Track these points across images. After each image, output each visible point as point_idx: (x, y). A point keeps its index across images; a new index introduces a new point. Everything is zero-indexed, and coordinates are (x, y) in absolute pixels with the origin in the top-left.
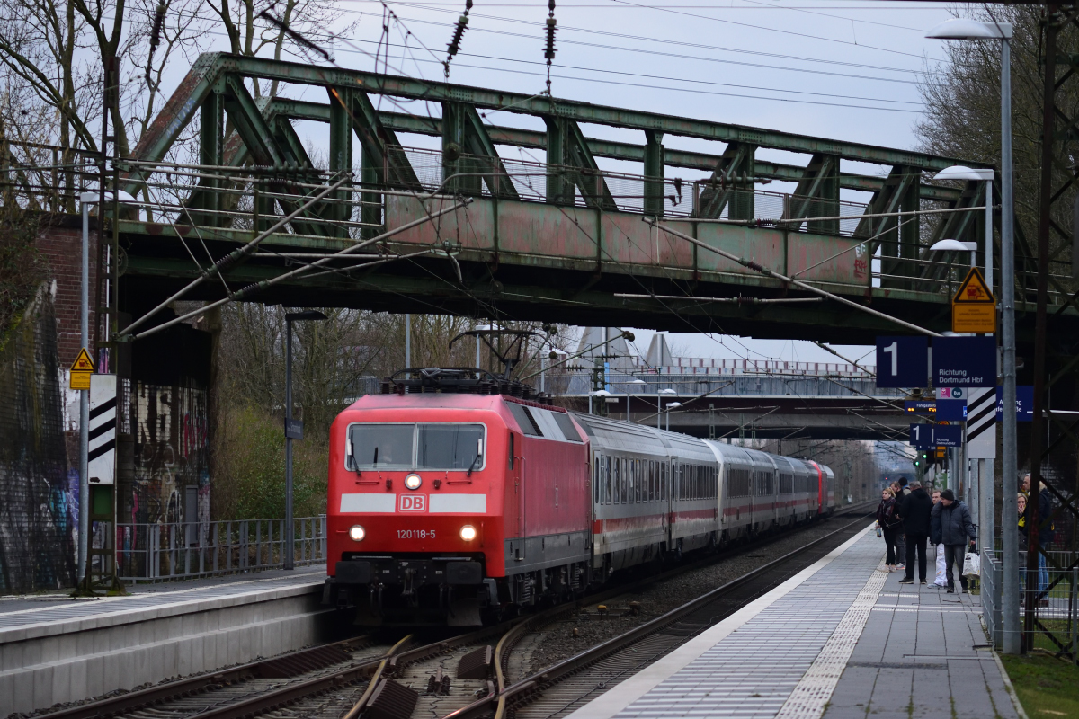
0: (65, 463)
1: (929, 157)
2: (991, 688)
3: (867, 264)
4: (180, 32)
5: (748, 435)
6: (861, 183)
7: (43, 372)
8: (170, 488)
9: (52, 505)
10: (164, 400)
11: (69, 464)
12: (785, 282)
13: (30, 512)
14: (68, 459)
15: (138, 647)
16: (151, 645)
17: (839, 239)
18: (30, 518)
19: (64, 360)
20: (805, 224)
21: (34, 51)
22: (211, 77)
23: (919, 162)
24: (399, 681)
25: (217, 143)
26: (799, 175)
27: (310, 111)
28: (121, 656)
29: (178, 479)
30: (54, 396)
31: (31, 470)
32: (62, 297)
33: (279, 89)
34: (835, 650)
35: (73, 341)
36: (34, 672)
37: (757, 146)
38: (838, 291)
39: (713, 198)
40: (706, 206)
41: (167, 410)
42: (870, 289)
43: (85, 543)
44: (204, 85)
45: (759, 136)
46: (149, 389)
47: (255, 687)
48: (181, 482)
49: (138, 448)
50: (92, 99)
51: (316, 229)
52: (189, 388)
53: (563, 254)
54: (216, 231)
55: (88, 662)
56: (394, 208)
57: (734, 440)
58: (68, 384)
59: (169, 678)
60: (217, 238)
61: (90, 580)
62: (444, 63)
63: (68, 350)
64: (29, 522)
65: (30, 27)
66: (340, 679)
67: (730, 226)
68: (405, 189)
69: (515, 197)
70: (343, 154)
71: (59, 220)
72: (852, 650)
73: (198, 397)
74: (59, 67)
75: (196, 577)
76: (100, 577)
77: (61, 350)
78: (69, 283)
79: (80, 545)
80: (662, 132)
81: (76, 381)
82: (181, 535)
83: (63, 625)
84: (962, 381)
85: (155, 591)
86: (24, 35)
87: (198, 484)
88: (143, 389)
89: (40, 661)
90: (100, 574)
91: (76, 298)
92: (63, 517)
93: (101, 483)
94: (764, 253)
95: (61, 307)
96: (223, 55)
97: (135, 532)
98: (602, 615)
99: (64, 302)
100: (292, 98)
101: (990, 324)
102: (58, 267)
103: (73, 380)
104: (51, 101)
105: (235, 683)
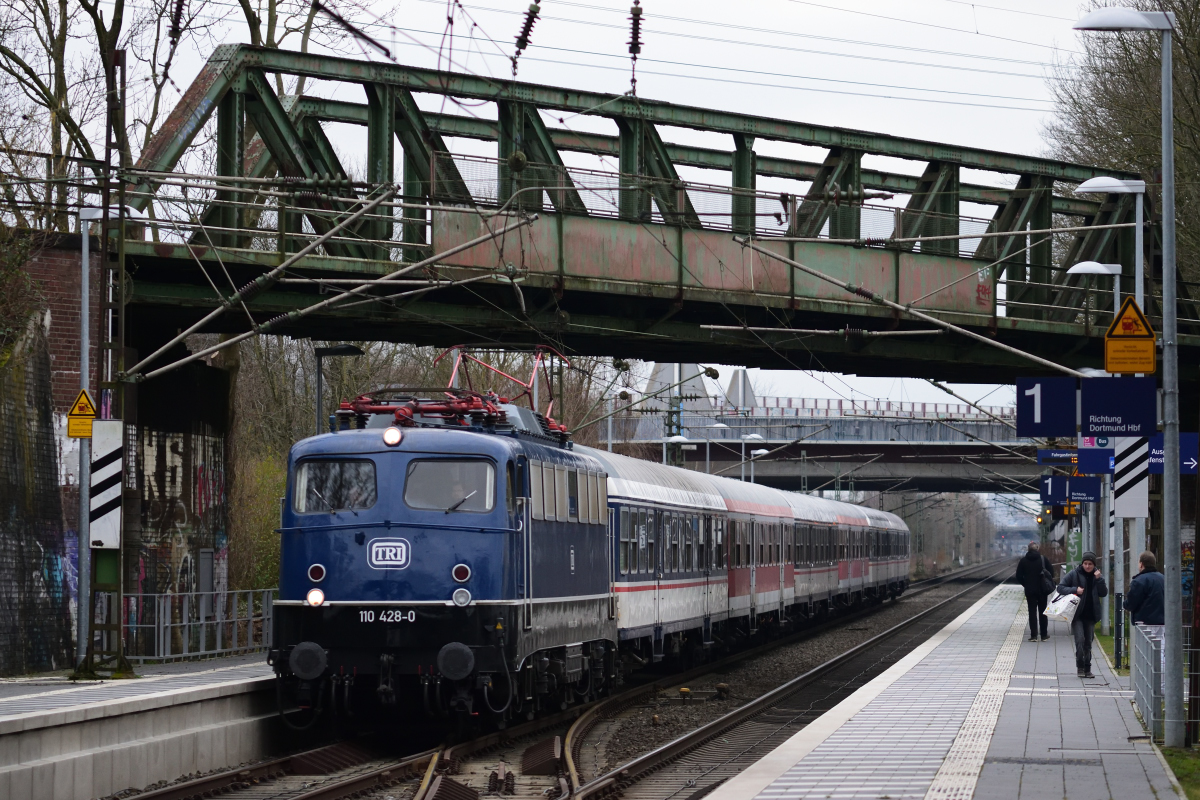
0: (61, 524)
1: (1063, 165)
2: (1156, 788)
3: (992, 289)
4: (191, 20)
5: (845, 487)
6: (982, 195)
7: (36, 417)
8: (181, 552)
9: (46, 572)
10: (174, 449)
11: (65, 525)
12: (896, 311)
13: (21, 582)
14: (64, 518)
15: (151, 739)
16: (167, 736)
17: (959, 261)
18: (21, 587)
19: (58, 403)
20: (918, 244)
21: (20, 42)
22: (230, 73)
23: (1051, 170)
24: (455, 778)
25: (237, 150)
26: (912, 186)
27: (344, 112)
28: (131, 749)
29: (190, 541)
30: (48, 445)
31: (22, 531)
32: (57, 330)
33: (306, 86)
34: (969, 743)
35: (70, 381)
36: (33, 769)
37: (862, 152)
38: (958, 321)
39: (812, 214)
40: (804, 221)
41: (178, 461)
42: (995, 319)
43: (85, 616)
44: (222, 82)
45: (866, 140)
46: (158, 436)
47: (287, 786)
48: (195, 545)
49: (145, 505)
50: (88, 97)
51: (351, 250)
52: (204, 435)
53: (639, 279)
54: (236, 252)
55: (94, 756)
56: (442, 225)
57: (826, 493)
58: (65, 432)
59: (187, 775)
60: (238, 260)
61: (93, 658)
62: (512, 59)
63: (64, 392)
64: (19, 593)
65: (15, 14)
66: (387, 776)
67: (832, 246)
68: (455, 203)
69: (582, 212)
70: (383, 163)
71: (54, 240)
72: (988, 742)
73: (214, 446)
74: (50, 61)
75: (212, 656)
76: (102, 657)
77: (55, 391)
78: (66, 313)
79: (79, 620)
80: (753, 136)
81: (76, 427)
82: (195, 607)
83: (66, 714)
84: (1116, 429)
85: (169, 673)
86: (9, 24)
87: (214, 547)
88: (151, 436)
89: (39, 756)
90: (101, 654)
91: (73, 331)
92: (58, 587)
93: (104, 547)
94: (873, 277)
95: (56, 341)
96: (243, 48)
97: (141, 604)
98: (685, 699)
99: (60, 336)
100: (323, 97)
101: (1149, 363)
102: (52, 295)
103: (71, 427)
104: (41, 100)
105: (263, 781)
